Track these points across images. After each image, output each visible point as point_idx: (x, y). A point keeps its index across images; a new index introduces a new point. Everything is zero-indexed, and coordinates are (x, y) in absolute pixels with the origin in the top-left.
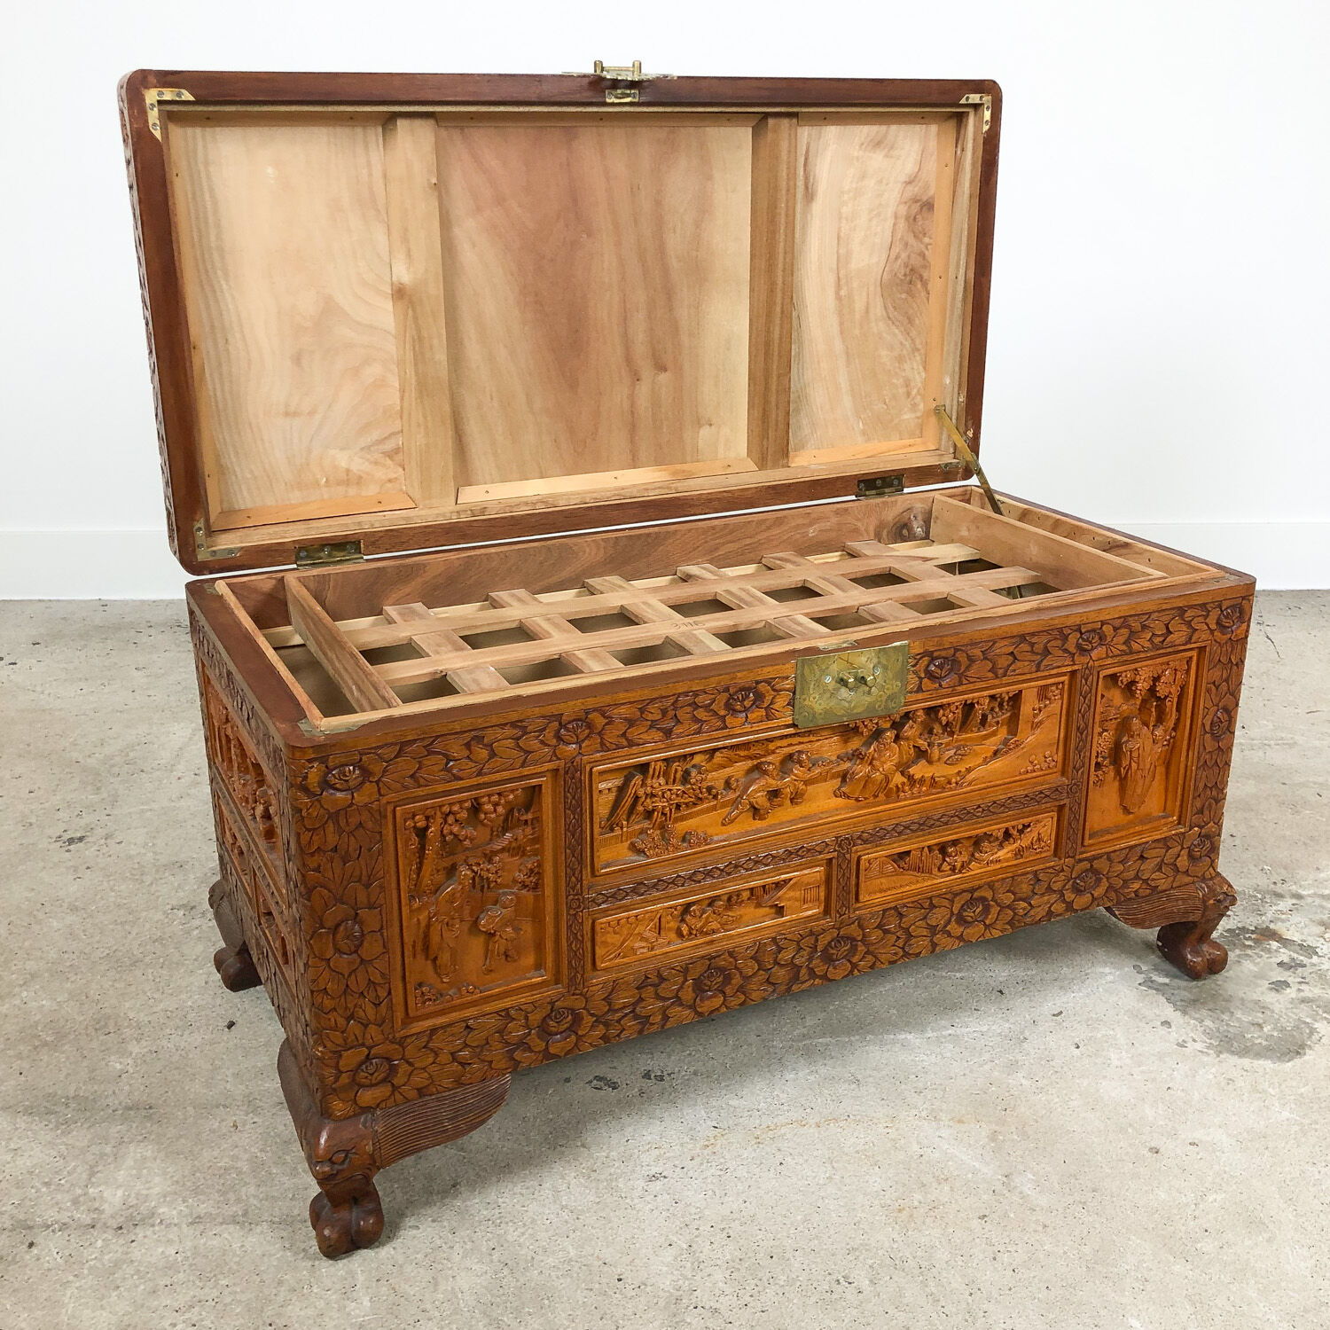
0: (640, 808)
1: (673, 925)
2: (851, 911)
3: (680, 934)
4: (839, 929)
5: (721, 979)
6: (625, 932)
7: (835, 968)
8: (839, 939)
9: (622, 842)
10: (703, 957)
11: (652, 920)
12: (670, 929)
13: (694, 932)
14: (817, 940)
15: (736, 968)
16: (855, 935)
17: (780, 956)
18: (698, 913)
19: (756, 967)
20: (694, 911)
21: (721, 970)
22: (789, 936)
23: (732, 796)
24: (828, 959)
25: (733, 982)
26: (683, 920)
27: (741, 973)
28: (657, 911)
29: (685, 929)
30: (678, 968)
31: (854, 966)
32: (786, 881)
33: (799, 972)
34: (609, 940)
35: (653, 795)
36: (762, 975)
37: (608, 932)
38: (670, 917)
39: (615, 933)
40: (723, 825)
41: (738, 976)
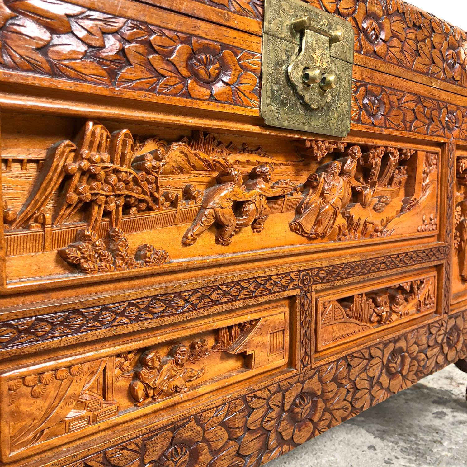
0: (72, 196)
1: (123, 383)
2: (313, 361)
3: (132, 397)
4: (303, 383)
5: (187, 457)
6: (53, 394)
7: (300, 430)
8: (302, 396)
9: (44, 249)
10: (164, 428)
11: (93, 373)
12: (119, 390)
13: (151, 393)
14: (284, 397)
15: (205, 440)
16: (316, 389)
17: (250, 419)
18: (157, 364)
19: (226, 436)
20: (152, 360)
21: (186, 444)
22: (259, 393)
23: (192, 206)
24: (294, 419)
25: (202, 459)
26: (137, 376)
27: (209, 446)
28: (100, 359)
29: (139, 388)
30: (133, 447)
31: (316, 425)
32: (253, 323)
33: (267, 438)
34: (24, 408)
35: (93, 177)
36: (233, 447)
37: (22, 395)
38: (117, 372)
39: (34, 395)
40: (185, 244)
41: (206, 450)
